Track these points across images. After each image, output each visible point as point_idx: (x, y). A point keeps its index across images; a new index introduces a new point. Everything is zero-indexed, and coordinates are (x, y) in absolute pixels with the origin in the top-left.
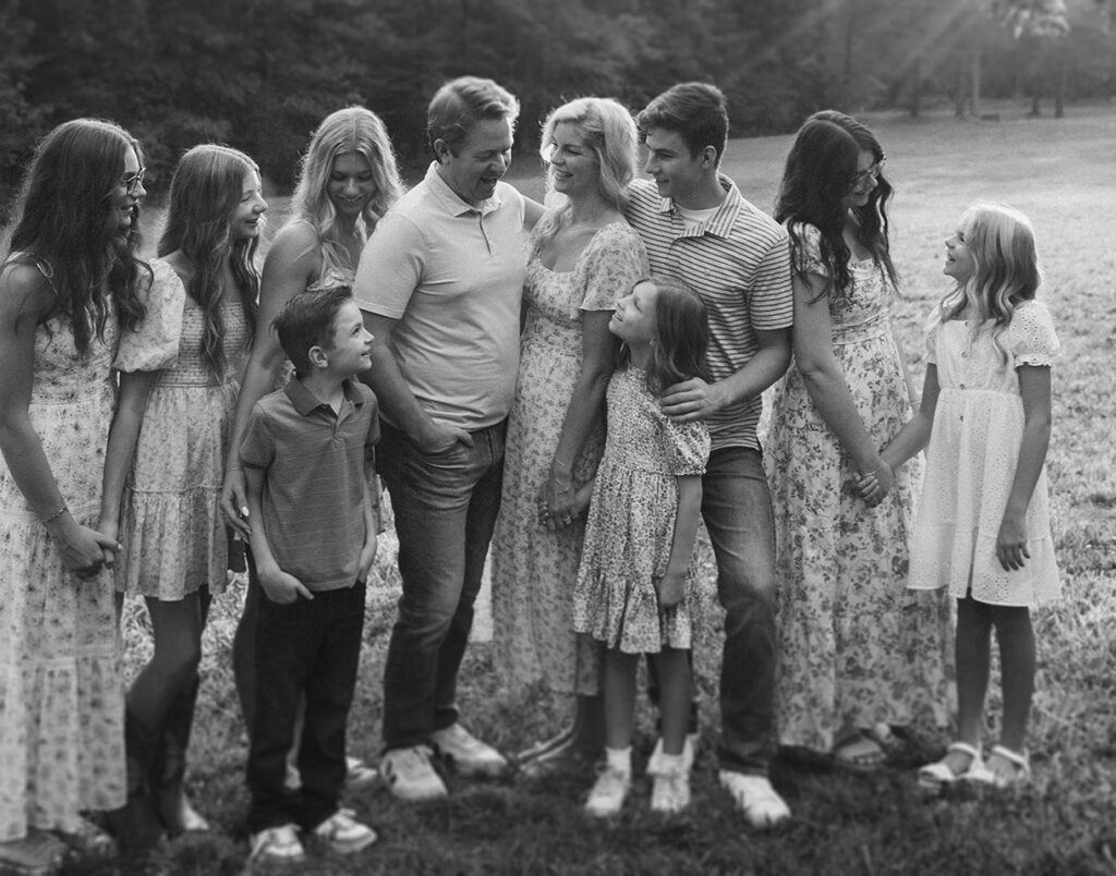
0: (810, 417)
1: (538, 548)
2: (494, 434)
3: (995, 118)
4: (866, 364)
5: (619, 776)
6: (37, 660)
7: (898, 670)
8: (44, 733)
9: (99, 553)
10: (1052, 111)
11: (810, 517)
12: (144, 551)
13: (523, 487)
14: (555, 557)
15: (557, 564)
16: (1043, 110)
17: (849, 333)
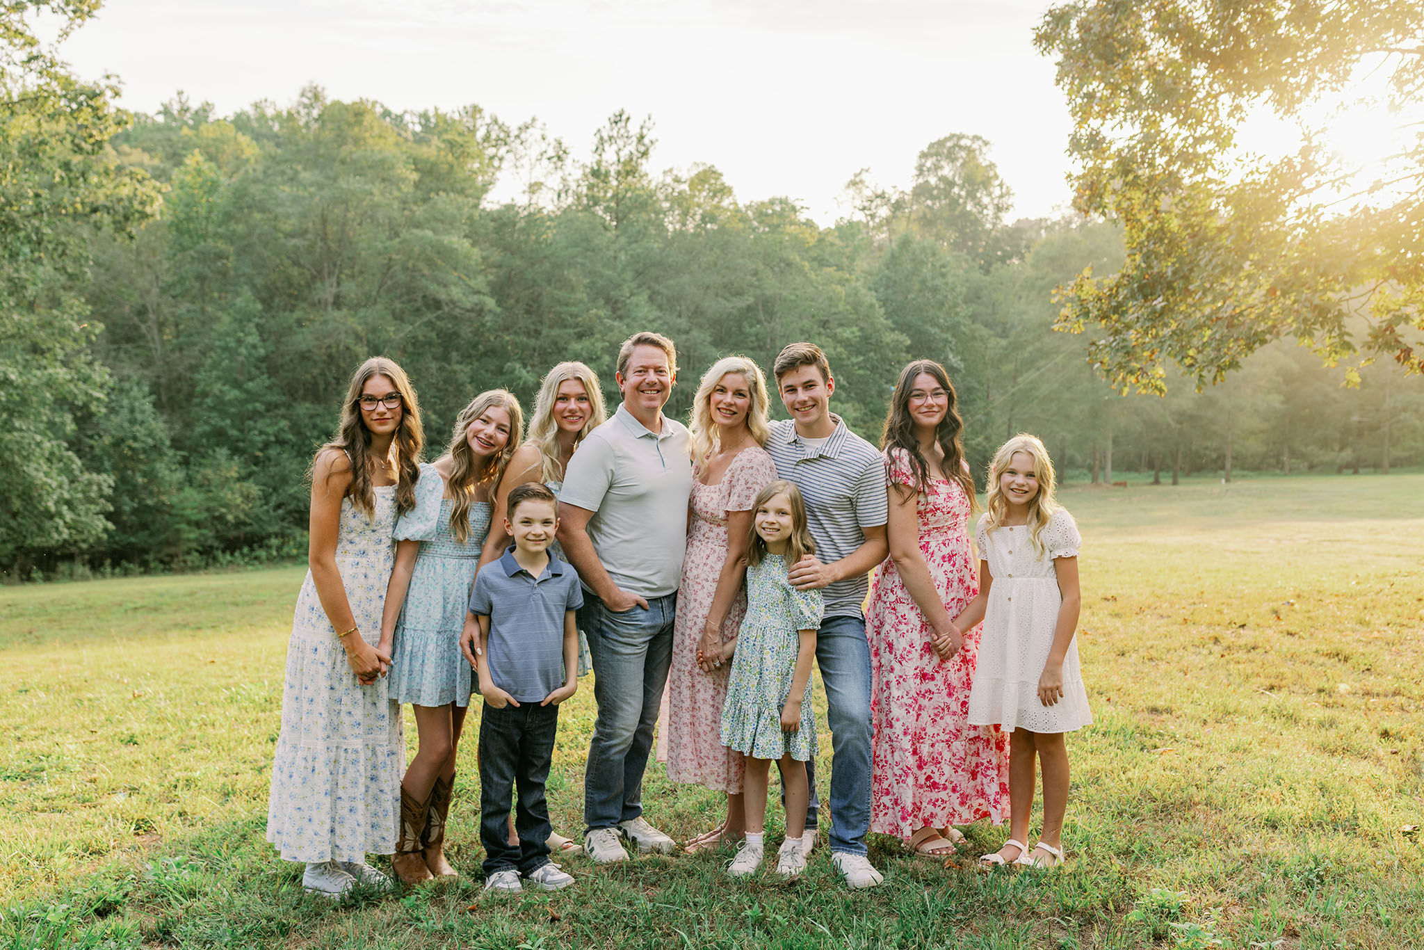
0: (900, 593)
1: (698, 686)
2: (665, 603)
3: (1124, 484)
4: (944, 557)
5: (755, 850)
6: (336, 740)
7: (964, 785)
8: (340, 793)
9: (377, 664)
10: (1171, 481)
11: (897, 666)
12: (411, 672)
13: (687, 642)
14: (711, 692)
15: (713, 698)
16: (1162, 480)
17: (933, 533)
